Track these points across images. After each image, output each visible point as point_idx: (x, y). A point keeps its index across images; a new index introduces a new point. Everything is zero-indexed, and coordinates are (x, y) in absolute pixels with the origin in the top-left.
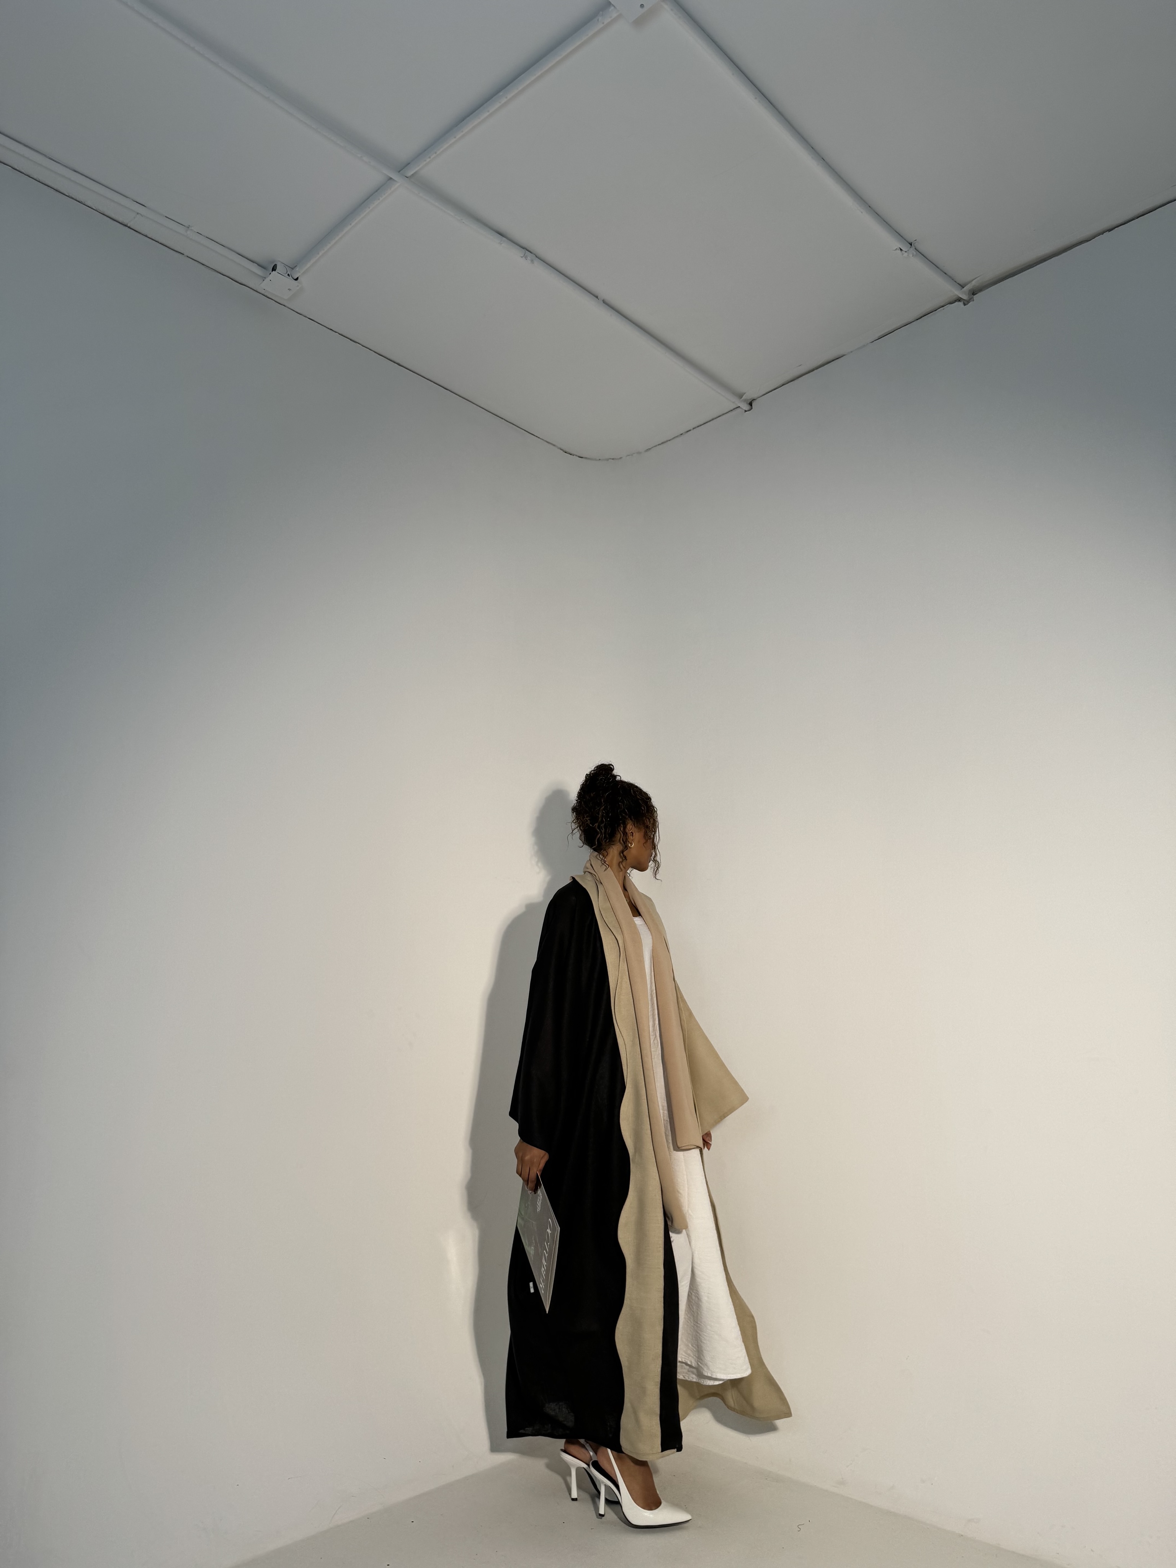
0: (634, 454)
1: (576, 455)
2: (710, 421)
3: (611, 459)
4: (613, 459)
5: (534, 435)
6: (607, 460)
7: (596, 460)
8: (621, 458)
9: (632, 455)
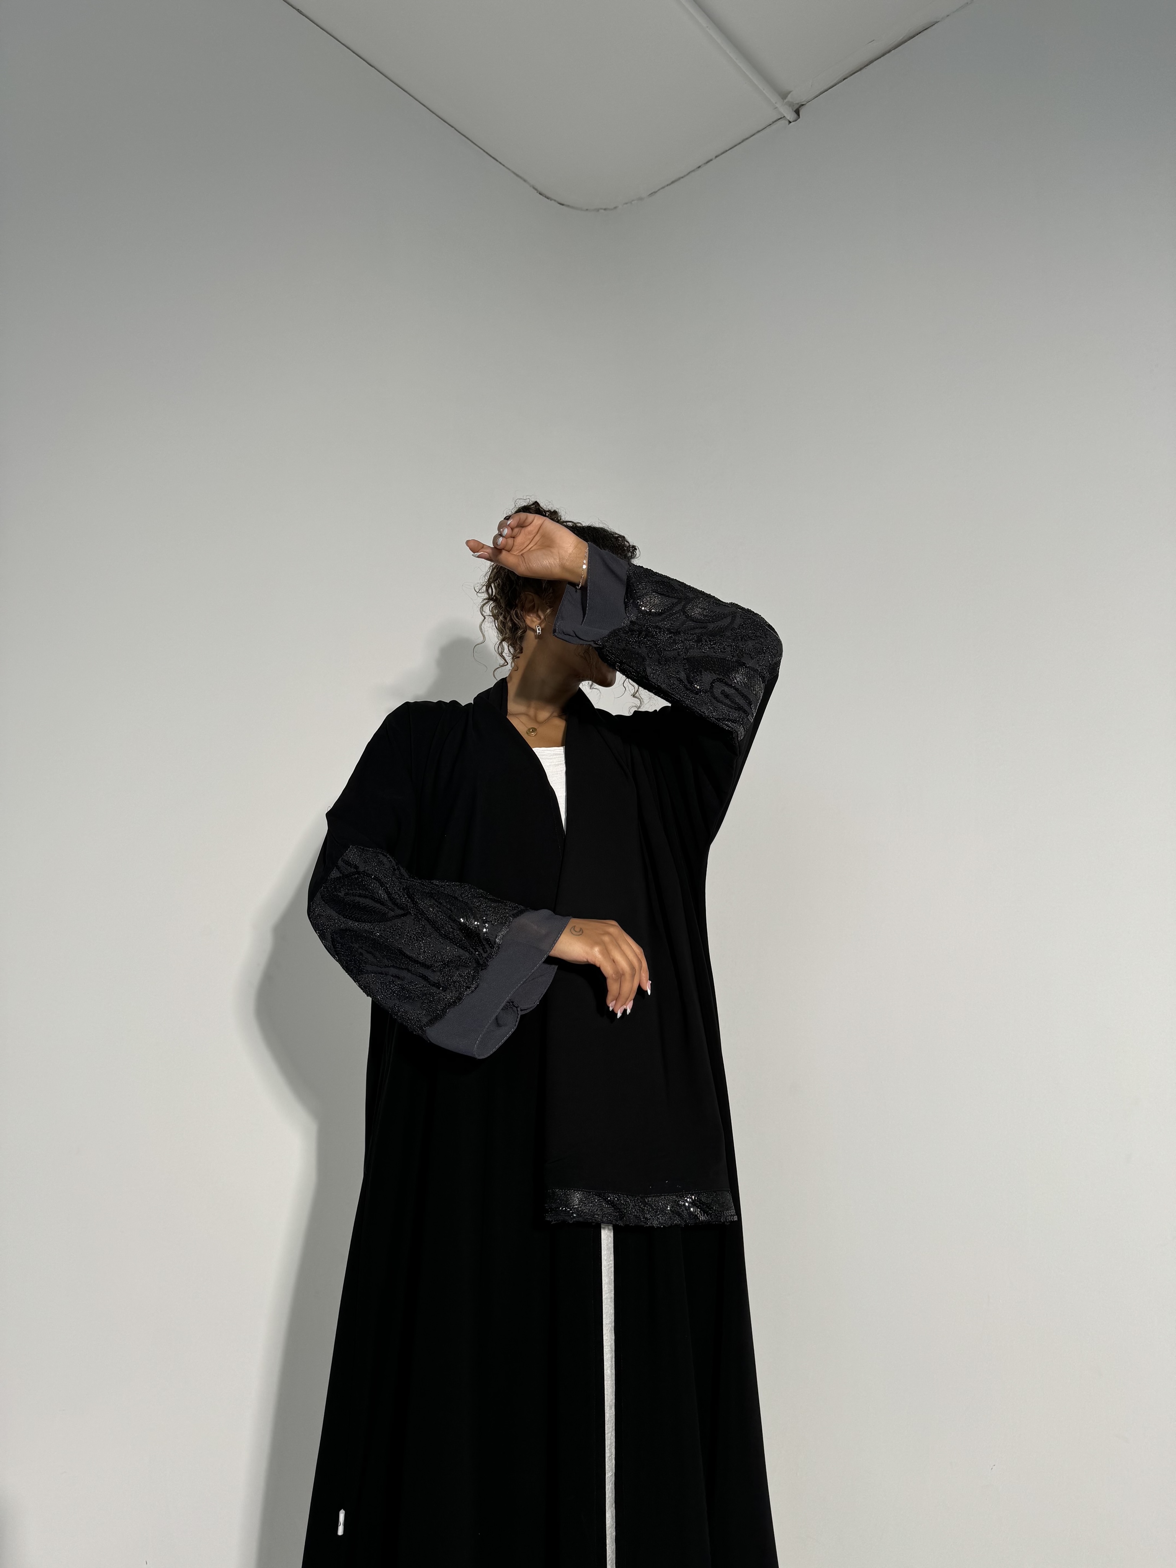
0: (633, 200)
1: (555, 201)
2: (740, 143)
3: (602, 209)
4: (605, 209)
5: (497, 161)
6: (598, 210)
7: (581, 209)
8: (615, 208)
9: (631, 203)
